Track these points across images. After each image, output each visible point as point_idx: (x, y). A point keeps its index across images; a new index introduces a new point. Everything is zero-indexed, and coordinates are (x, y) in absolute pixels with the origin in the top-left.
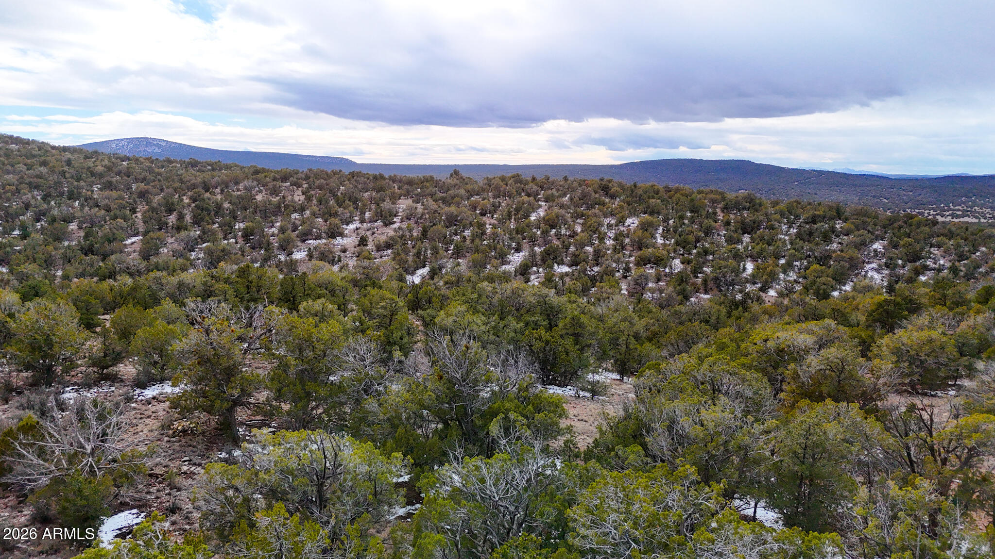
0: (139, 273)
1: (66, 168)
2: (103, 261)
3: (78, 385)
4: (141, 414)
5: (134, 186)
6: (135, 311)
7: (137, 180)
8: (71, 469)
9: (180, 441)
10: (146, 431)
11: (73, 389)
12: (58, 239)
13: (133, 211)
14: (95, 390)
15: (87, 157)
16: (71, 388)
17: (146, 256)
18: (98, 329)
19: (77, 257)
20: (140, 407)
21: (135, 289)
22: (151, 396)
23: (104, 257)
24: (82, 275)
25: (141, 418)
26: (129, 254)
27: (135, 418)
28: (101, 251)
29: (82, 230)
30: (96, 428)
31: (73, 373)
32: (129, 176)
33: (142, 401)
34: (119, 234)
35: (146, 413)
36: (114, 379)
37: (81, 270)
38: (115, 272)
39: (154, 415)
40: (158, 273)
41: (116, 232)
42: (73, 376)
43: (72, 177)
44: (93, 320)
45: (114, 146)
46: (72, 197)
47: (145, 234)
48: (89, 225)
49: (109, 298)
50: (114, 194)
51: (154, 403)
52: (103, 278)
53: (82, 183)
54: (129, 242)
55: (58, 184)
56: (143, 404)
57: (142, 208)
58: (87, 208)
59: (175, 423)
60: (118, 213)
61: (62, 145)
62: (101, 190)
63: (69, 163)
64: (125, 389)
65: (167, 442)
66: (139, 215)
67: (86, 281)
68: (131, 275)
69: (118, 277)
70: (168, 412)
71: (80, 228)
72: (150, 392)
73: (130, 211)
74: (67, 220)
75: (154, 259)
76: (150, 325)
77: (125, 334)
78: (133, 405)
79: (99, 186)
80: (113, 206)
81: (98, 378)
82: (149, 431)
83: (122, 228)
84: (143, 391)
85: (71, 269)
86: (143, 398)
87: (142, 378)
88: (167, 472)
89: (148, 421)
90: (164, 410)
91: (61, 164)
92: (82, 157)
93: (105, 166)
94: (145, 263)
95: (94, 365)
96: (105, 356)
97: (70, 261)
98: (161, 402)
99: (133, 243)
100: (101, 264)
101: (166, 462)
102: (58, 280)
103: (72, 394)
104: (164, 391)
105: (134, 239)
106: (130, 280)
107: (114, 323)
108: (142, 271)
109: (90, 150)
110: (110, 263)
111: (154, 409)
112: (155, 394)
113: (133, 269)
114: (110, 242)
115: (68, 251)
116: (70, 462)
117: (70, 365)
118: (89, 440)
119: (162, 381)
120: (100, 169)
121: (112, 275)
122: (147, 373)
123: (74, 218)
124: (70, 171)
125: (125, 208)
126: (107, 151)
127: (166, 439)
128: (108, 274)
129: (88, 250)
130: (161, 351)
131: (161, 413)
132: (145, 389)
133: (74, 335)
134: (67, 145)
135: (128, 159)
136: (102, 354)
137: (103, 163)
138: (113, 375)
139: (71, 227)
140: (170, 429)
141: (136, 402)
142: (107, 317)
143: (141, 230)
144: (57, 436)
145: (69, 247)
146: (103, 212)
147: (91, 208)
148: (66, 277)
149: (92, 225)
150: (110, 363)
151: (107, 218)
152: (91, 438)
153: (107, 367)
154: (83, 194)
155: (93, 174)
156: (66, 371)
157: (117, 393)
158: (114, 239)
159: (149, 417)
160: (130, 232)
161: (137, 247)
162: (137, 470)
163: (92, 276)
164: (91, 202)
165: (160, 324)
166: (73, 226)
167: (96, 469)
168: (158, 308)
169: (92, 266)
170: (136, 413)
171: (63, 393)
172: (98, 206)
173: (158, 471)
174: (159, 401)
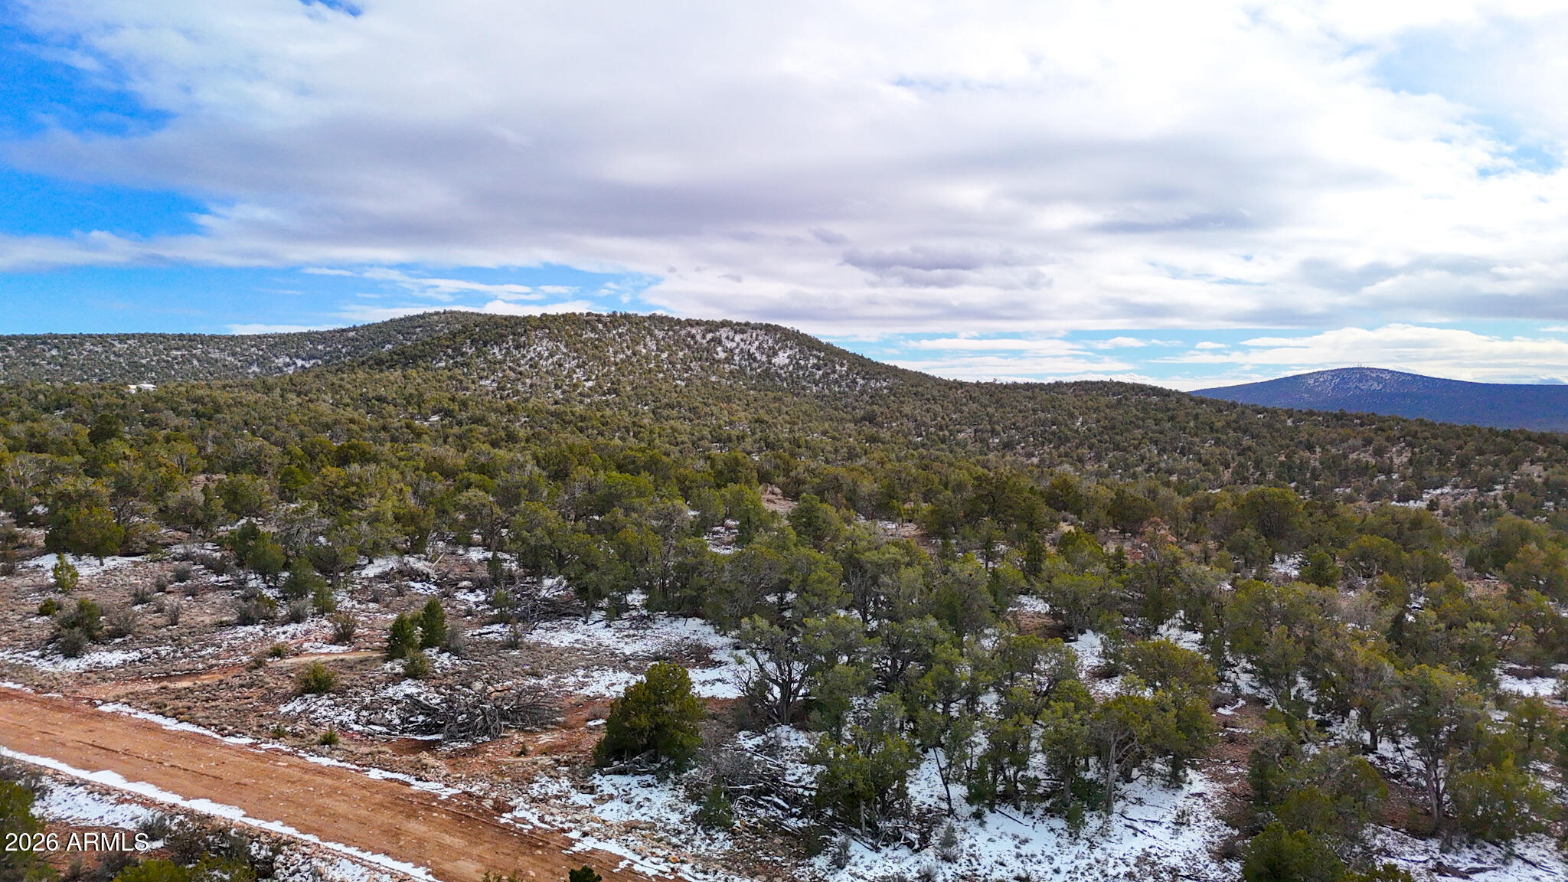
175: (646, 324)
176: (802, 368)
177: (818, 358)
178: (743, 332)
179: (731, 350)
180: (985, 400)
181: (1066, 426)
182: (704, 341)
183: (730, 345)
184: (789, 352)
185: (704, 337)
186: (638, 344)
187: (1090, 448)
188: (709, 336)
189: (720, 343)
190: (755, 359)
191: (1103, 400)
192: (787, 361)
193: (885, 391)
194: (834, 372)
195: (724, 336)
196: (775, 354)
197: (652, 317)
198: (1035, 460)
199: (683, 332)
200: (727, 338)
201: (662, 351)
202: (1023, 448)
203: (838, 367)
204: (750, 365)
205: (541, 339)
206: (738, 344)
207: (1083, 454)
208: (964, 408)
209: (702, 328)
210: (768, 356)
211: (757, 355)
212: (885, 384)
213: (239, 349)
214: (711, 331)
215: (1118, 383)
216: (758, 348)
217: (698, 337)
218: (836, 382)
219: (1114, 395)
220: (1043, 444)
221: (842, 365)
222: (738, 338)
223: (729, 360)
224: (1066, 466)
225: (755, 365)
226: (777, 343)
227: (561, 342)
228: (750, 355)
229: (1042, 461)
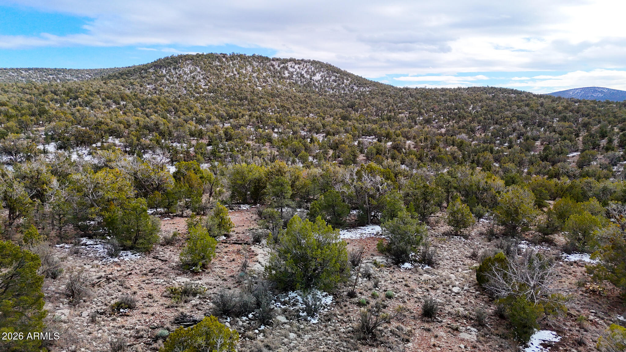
0: (575, 176)
1: (540, 108)
2: (552, 166)
3: (529, 241)
4: (565, 270)
5: (580, 119)
6: (570, 202)
7: (583, 115)
8: (521, 293)
9: (590, 297)
10: (567, 283)
11: (525, 243)
12: (528, 150)
13: (577, 135)
14: (538, 247)
15: (553, 101)
16: (524, 242)
17: (580, 165)
18: (545, 209)
19: (538, 162)
20: (565, 265)
21: (571, 187)
22: (573, 261)
23: (554, 164)
24: (538, 173)
25: (565, 273)
26: (570, 163)
27: (561, 272)
28: (552, 159)
29: (542, 146)
30: (538, 273)
31: (527, 233)
32: (578, 113)
33: (567, 262)
34: (566, 150)
35: (568, 270)
36: (551, 243)
37: (538, 170)
38: (559, 174)
39: (574, 273)
40: (589, 179)
41: (563, 148)
42: (527, 235)
43: (542, 114)
44: (542, 202)
45: (571, 93)
46: (540, 125)
47: (582, 151)
48: (547, 143)
49: (554, 190)
50: (567, 124)
51: (575, 265)
52: (551, 177)
53: (548, 117)
54: (571, 155)
55: (534, 117)
56: (567, 264)
57: (583, 134)
58: (548, 132)
59: (588, 283)
60: (567, 136)
61: (539, 94)
62: (558, 121)
63: (542, 105)
64: (557, 251)
65: (581, 294)
66: (581, 138)
67: (540, 177)
68: (569, 177)
69: (561, 178)
70: (583, 274)
71: (542, 144)
72: (573, 258)
73: (575, 135)
74: (535, 139)
75: (586, 168)
76: (580, 213)
77: (562, 216)
78: (561, 263)
79: (558, 119)
80: (564, 132)
81: (541, 239)
82: (570, 283)
83: (568, 146)
84: (569, 255)
85: (533, 170)
86: (568, 260)
87: (569, 246)
88: (579, 316)
89: (569, 276)
90: (581, 272)
91: (537, 105)
92: (550, 100)
93: (564, 106)
94: (579, 170)
95: (539, 231)
96: (547, 227)
97: (532, 164)
98: (580, 266)
99: (573, 156)
100: (551, 168)
101: (578, 307)
102: (524, 175)
103: (525, 246)
104: (583, 260)
105: (575, 154)
106: (569, 180)
107: (555, 206)
108: (577, 175)
109: (556, 96)
110: (557, 168)
111: (574, 269)
112: (576, 260)
113: (571, 173)
114: (559, 154)
115: (533, 158)
116: (520, 289)
117: (526, 228)
118: (533, 279)
119: (582, 252)
120: (560, 108)
121: (557, 175)
122: (573, 244)
123: (539, 138)
124: (542, 109)
125: (572, 133)
126: (566, 97)
127: (580, 292)
128: (554, 175)
129: (544, 158)
130: (585, 232)
131: (579, 274)
132: (570, 254)
133: (531, 210)
134: (542, 94)
135: (580, 101)
136: (546, 226)
137: (563, 104)
138: (550, 240)
139: (537, 143)
140: (584, 286)
141: (563, 261)
142: (552, 202)
143: (580, 148)
144: (515, 270)
145: (534, 155)
146: (557, 135)
147: (550, 132)
148: (529, 173)
149: (549, 143)
150: (550, 232)
151: (560, 139)
152: (534, 278)
153: (547, 234)
154: (547, 123)
155: (555, 111)
156: (523, 231)
157: (551, 252)
158: (562, 153)
159: (570, 274)
160: (572, 149)
161: (576, 159)
162: (560, 308)
163: (544, 174)
164: (551, 129)
165: (587, 214)
166: (538, 143)
167: (535, 298)
168: (586, 203)
169: (545, 168)
170: (562, 269)
171: (520, 243)
172: (555, 131)
173: (572, 312)
174: (578, 266)
175: (250, 60)
176: (327, 82)
177: (336, 77)
178: (300, 64)
179: (292, 73)
180: (418, 96)
181: (464, 109)
182: (279, 68)
183: (291, 70)
184: (322, 73)
185: (279, 66)
186: (242, 68)
187: (479, 123)
188: (282, 66)
189: (287, 69)
190: (304, 77)
191: (484, 96)
192: (320, 78)
193: (367, 93)
194: (343, 83)
195: (290, 65)
196: (314, 75)
197: (254, 56)
198: (443, 130)
199: (268, 64)
200: (291, 67)
201: (255, 73)
202: (436, 123)
203: (345, 81)
204: (301, 80)
205: (188, 64)
206: (296, 70)
207: (475, 127)
208: (405, 100)
209: (279, 62)
210: (311, 75)
211: (305, 75)
212: (368, 89)
213: (80, 75)
214: (283, 63)
215: (492, 88)
216: (306, 72)
217: (276, 66)
218: (343, 88)
219: (489, 94)
220: (449, 121)
221: (347, 80)
222: (296, 67)
223: (290, 78)
224: (463, 135)
225: (303, 80)
226: (316, 69)
227: (198, 66)
228: (302, 75)
229: (447, 131)
